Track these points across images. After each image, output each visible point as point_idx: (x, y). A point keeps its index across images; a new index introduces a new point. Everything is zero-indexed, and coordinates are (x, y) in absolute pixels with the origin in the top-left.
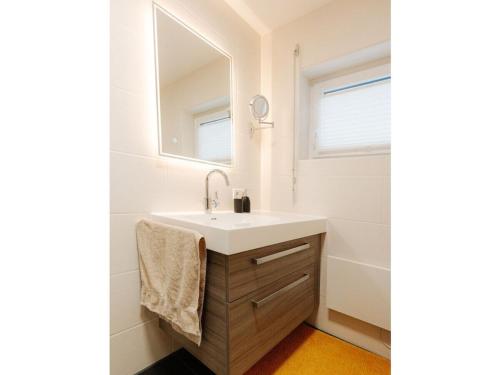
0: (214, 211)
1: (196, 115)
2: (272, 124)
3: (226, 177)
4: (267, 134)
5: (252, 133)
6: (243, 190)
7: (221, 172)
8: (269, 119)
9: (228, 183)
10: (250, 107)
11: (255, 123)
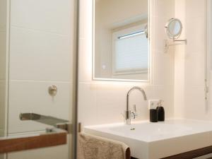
0: (133, 122)
1: (114, 30)
2: (185, 41)
3: (143, 92)
4: (181, 50)
5: (167, 48)
6: (158, 100)
7: (139, 89)
8: (182, 37)
9: (145, 98)
10: (166, 29)
11: (170, 41)
